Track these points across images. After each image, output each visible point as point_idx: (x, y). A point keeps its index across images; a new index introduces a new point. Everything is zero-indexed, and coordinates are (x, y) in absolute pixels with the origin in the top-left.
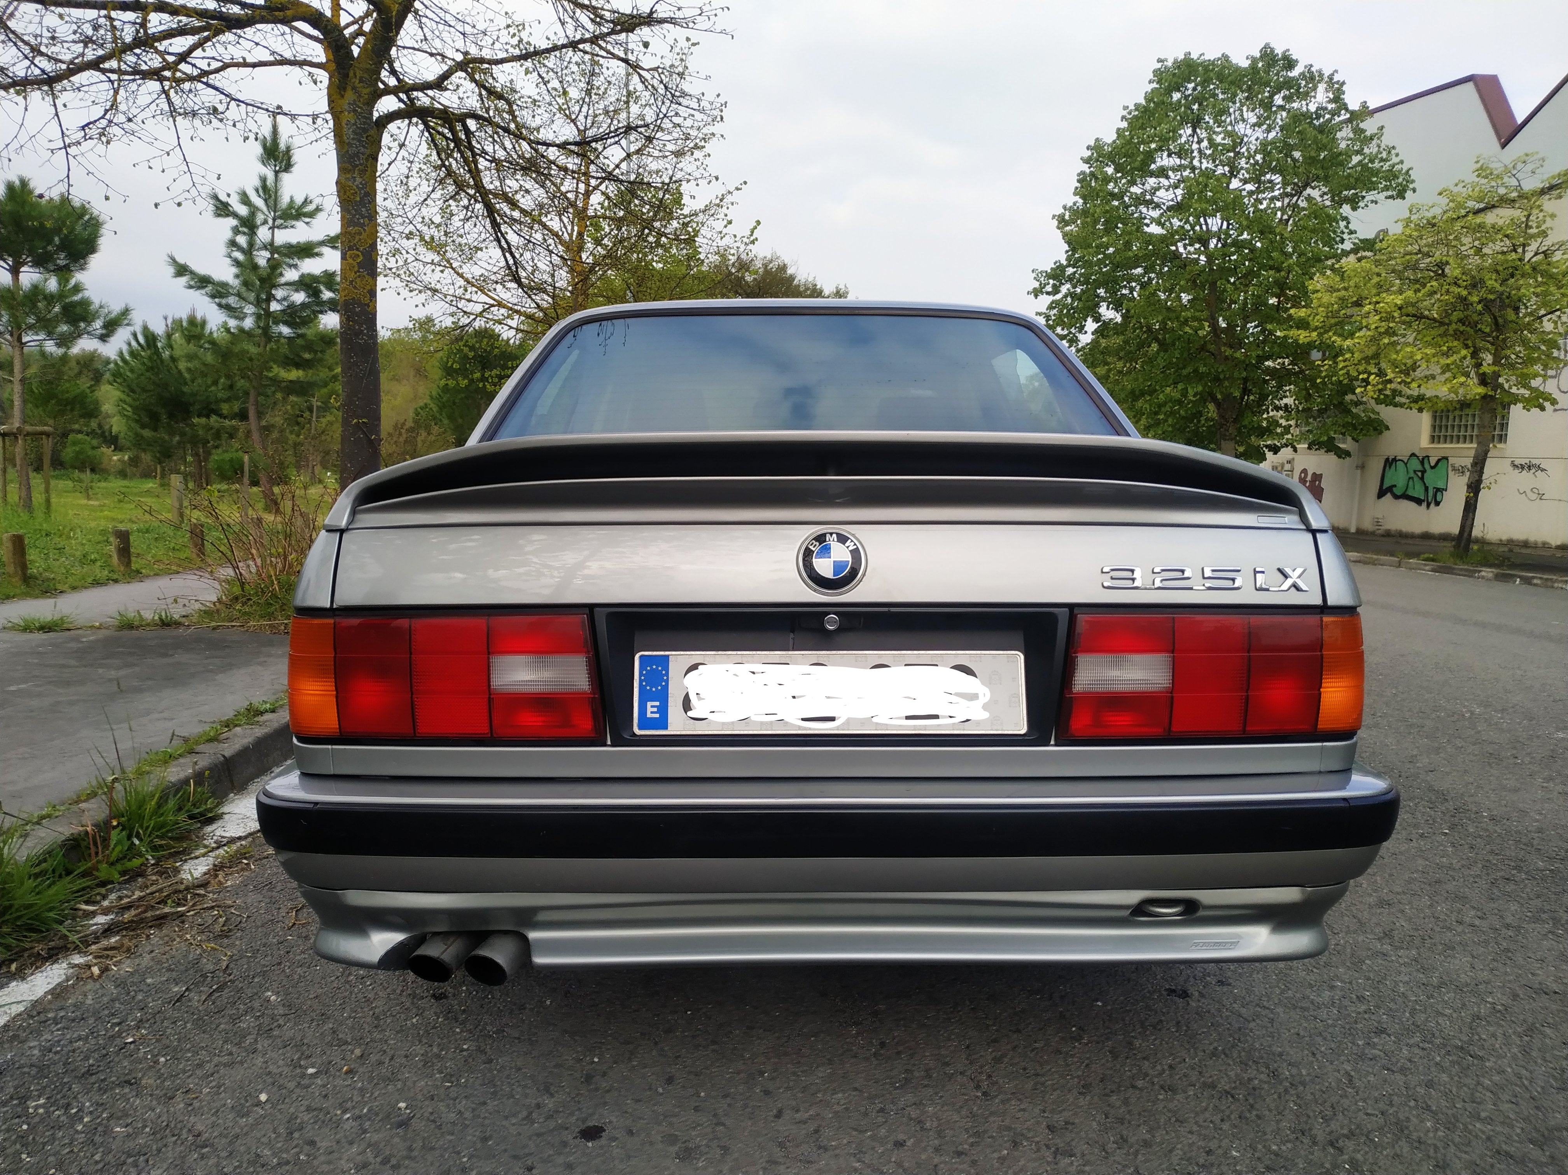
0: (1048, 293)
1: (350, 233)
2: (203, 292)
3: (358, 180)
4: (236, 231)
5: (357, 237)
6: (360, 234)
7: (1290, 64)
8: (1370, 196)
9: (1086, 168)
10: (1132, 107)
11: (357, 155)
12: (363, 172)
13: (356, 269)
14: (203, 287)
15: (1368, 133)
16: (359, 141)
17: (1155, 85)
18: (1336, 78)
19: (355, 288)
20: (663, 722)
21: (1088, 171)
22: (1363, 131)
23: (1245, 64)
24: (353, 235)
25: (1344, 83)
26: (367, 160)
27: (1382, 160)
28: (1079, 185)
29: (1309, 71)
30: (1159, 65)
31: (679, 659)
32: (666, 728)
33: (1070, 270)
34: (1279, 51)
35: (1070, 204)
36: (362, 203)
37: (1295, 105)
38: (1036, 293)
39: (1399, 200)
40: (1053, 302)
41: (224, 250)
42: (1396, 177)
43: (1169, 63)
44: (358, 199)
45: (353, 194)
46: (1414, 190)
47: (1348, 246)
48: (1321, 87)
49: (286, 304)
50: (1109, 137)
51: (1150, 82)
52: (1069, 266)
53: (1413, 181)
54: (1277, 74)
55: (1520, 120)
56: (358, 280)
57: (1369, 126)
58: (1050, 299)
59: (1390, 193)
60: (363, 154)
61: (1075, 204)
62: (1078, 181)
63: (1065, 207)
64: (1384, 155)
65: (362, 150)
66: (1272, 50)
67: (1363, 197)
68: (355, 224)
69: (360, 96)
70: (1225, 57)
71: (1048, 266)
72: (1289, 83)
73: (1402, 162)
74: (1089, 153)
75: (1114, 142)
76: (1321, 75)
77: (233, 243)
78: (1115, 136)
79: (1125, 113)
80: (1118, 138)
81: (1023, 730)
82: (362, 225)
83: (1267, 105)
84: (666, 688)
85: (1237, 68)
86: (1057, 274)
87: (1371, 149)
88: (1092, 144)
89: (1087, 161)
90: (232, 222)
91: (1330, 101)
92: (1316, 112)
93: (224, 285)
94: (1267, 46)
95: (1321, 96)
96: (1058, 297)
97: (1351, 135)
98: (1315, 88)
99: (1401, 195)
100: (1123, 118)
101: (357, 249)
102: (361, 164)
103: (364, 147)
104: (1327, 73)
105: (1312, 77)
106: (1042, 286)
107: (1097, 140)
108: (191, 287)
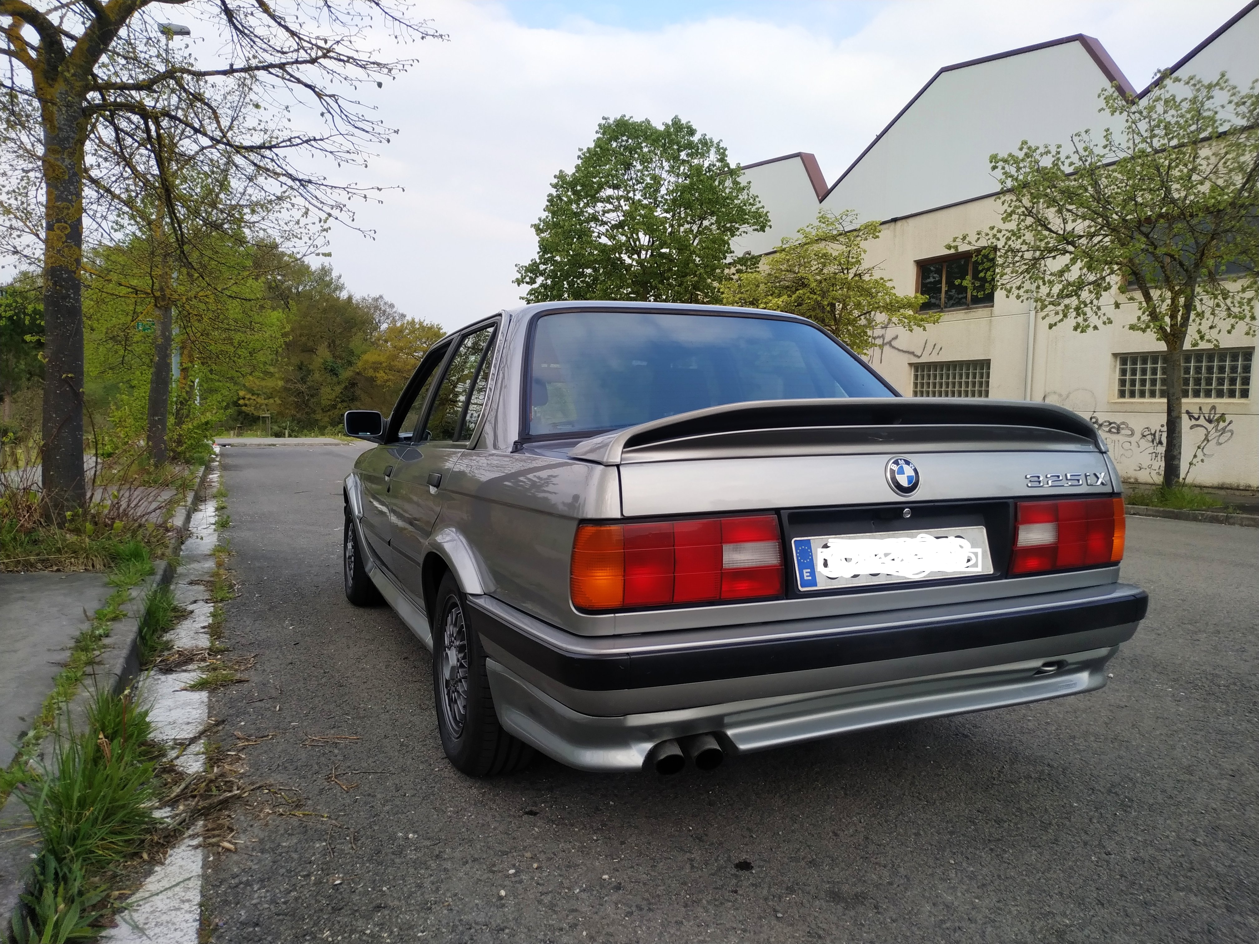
0: (527, 283)
1: (58, 207)
3: (67, 161)
5: (66, 211)
7: (692, 132)
8: (744, 227)
9: (554, 192)
10: (585, 150)
11: (66, 139)
12: (71, 155)
13: (64, 240)
15: (742, 185)
16: (70, 126)
17: (599, 135)
18: (721, 145)
19: (63, 256)
20: (814, 583)
21: (555, 194)
22: (739, 183)
23: (662, 128)
24: (61, 210)
25: (726, 149)
26: (76, 144)
27: (750, 204)
28: (548, 204)
29: (704, 139)
30: (604, 122)
31: (816, 541)
32: (816, 586)
33: (542, 267)
34: (684, 121)
35: (544, 217)
36: (70, 182)
37: (696, 161)
38: (519, 282)
39: (761, 233)
40: (532, 290)
42: (760, 217)
43: (611, 121)
44: (67, 177)
45: (61, 173)
46: (771, 227)
47: (729, 260)
48: (713, 150)
50: (570, 170)
51: (597, 132)
52: (541, 263)
53: (770, 221)
54: (683, 137)
55: (829, 186)
56: (66, 250)
57: (742, 180)
58: (529, 287)
59: (756, 227)
60: (73, 138)
61: (547, 217)
62: (548, 201)
63: (540, 219)
64: (751, 201)
65: (73, 135)
66: (680, 121)
67: (738, 229)
68: (63, 200)
69: (72, 88)
70: (648, 121)
71: (527, 263)
72: (690, 145)
73: (763, 207)
74: (556, 181)
75: (574, 174)
76: (712, 142)
78: (574, 170)
79: (580, 153)
80: (577, 172)
81: (992, 572)
82: (70, 201)
83: (676, 158)
84: (812, 560)
85: (657, 131)
86: (533, 270)
87: (743, 196)
88: (558, 174)
89: (555, 186)
91: (718, 160)
92: (708, 167)
94: (676, 117)
95: (713, 157)
96: (535, 286)
97: (731, 185)
98: (708, 151)
99: (763, 229)
100: (579, 157)
101: (66, 222)
102: (70, 147)
103: (74, 132)
104: (716, 141)
105: (706, 143)
106: (523, 278)
107: (561, 171)
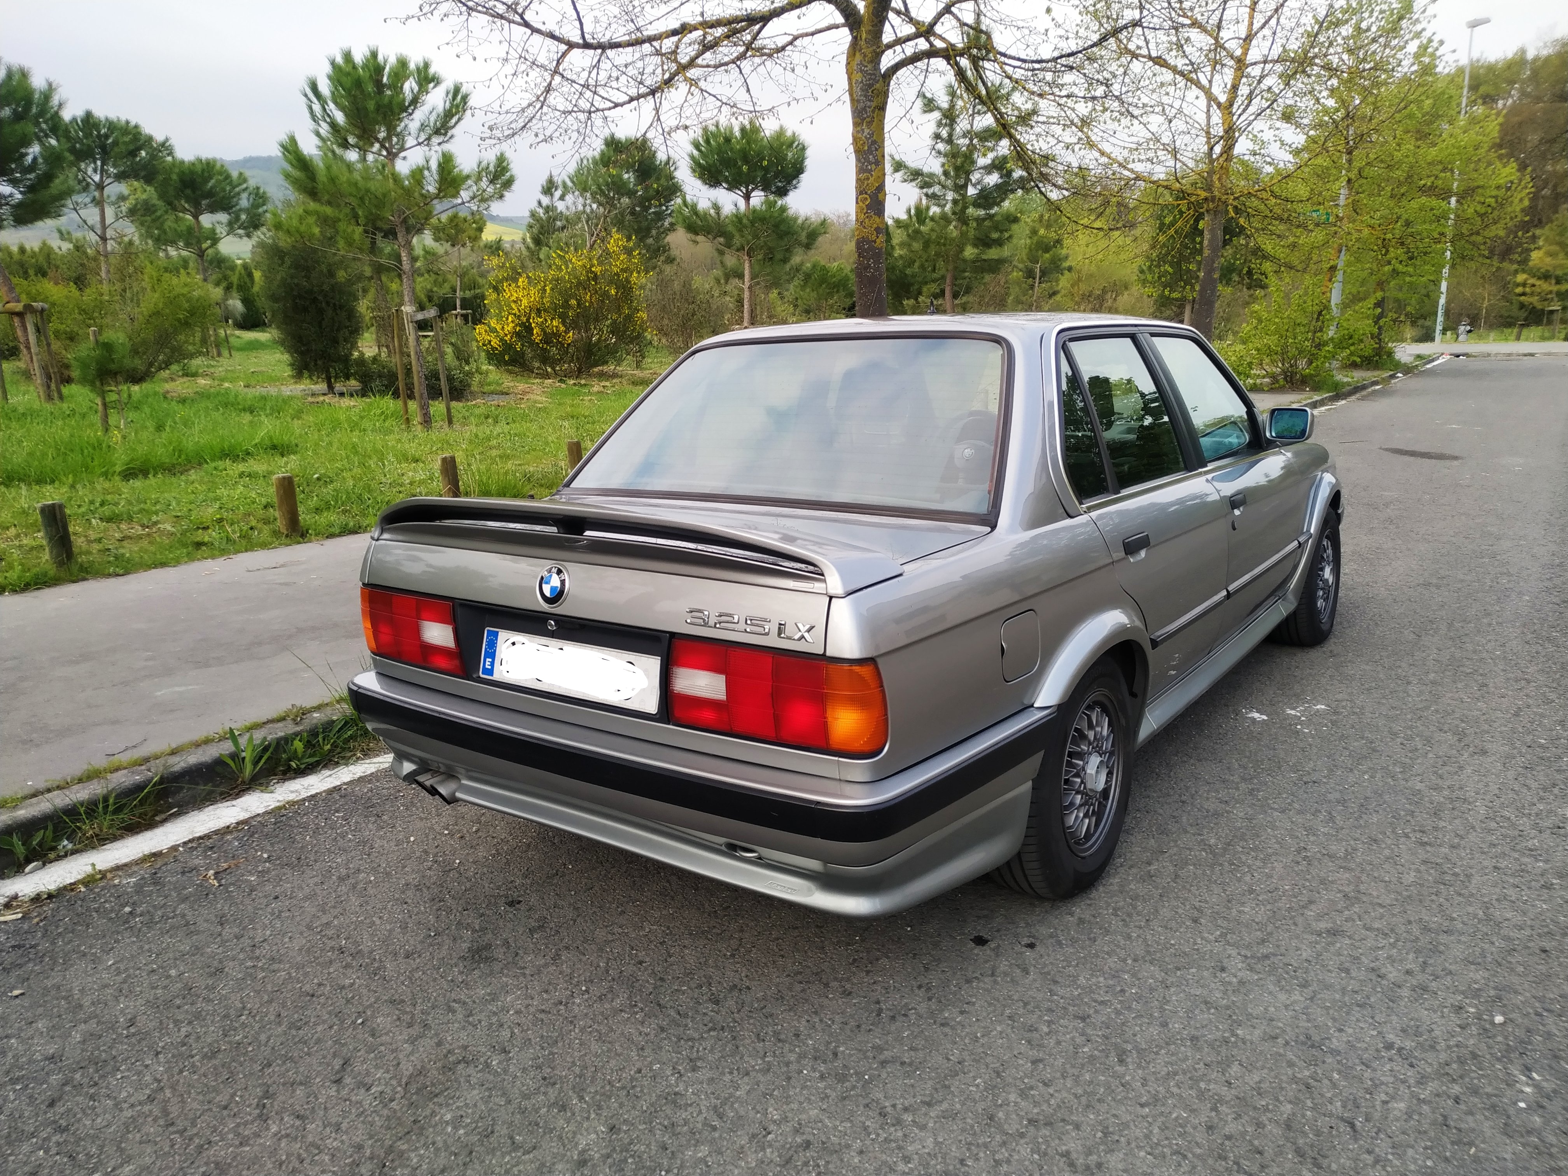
2: (914, 184)
3: (867, 131)
4: (939, 124)
5: (866, 182)
6: (868, 179)
11: (864, 109)
12: (870, 124)
13: (865, 211)
14: (914, 180)
16: (866, 96)
19: (864, 227)
24: (863, 181)
26: (873, 112)
36: (870, 151)
41: (930, 142)
44: (866, 148)
45: (862, 145)
49: (979, 187)
56: (867, 220)
60: (869, 107)
65: (869, 103)
68: (864, 171)
77: (937, 136)
82: (870, 171)
90: (937, 115)
93: (931, 175)
101: (866, 193)
102: (868, 117)
103: (870, 100)
108: (905, 181)
